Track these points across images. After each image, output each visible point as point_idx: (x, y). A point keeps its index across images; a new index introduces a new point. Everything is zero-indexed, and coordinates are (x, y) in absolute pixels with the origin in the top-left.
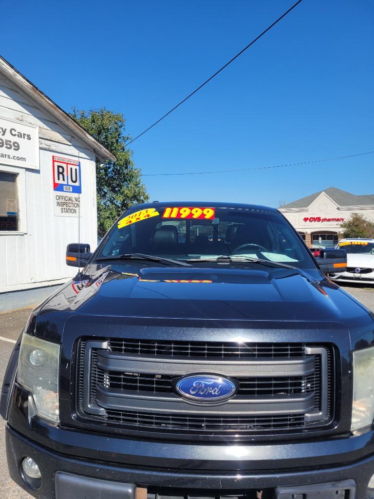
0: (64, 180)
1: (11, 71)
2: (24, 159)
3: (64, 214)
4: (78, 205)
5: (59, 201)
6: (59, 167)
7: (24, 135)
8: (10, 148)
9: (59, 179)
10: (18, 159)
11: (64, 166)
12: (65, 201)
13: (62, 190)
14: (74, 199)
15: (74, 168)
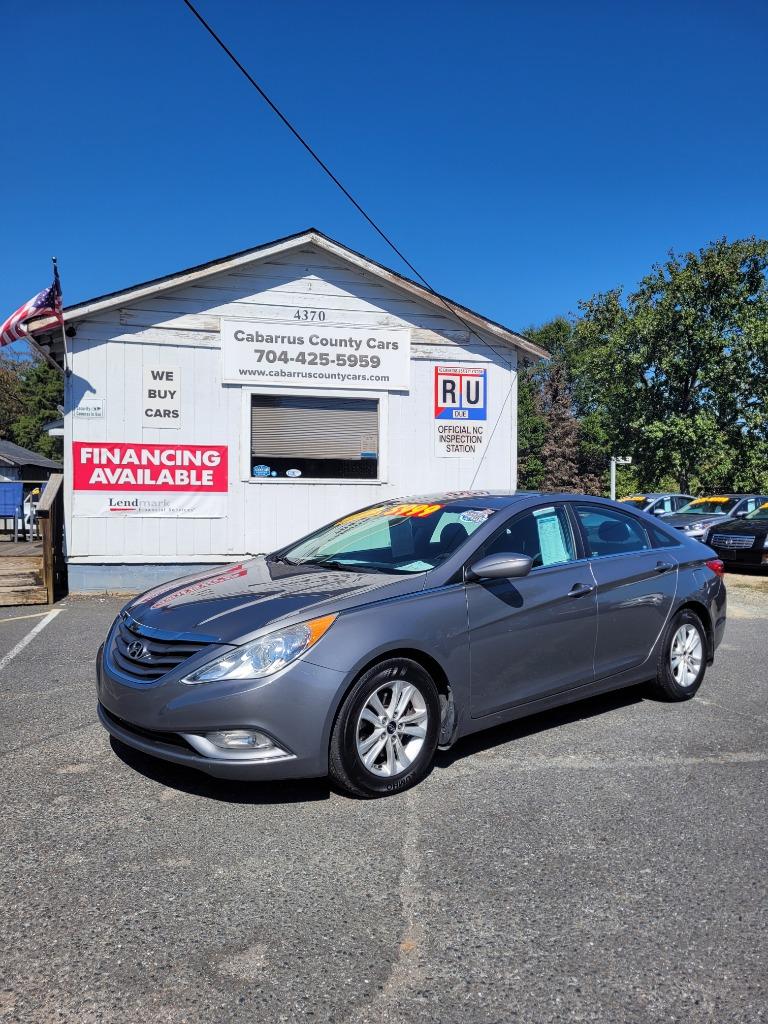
0: (454, 401)
1: (361, 262)
2: (386, 378)
3: (452, 454)
4: (479, 440)
5: (443, 434)
6: (445, 382)
7: (388, 343)
8: (367, 365)
9: (445, 401)
10: (378, 378)
11: (456, 380)
12: (455, 434)
13: (451, 418)
14: (471, 430)
15: (473, 381)
